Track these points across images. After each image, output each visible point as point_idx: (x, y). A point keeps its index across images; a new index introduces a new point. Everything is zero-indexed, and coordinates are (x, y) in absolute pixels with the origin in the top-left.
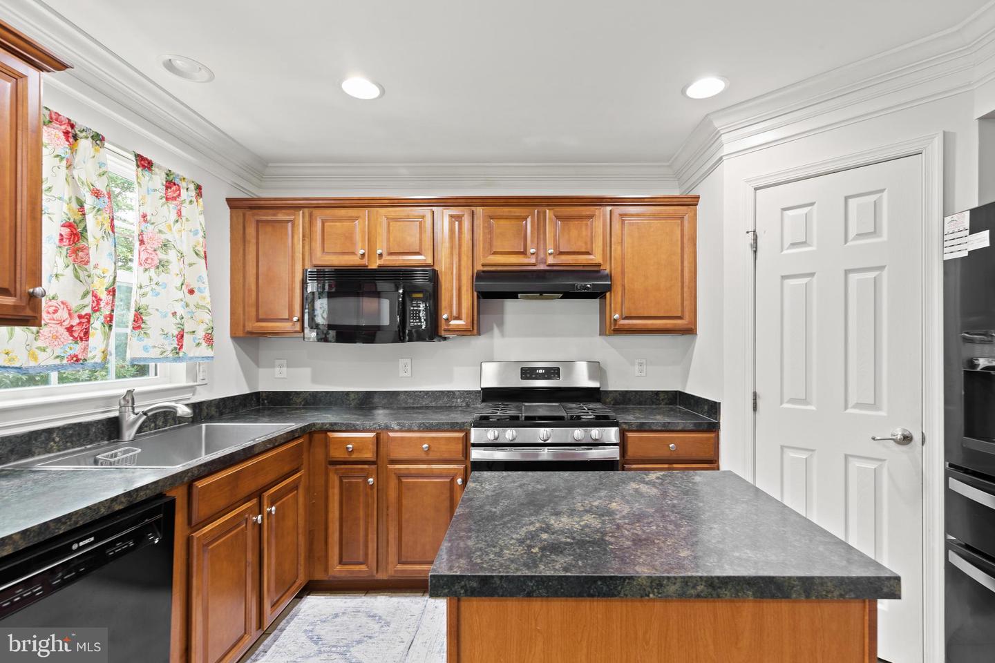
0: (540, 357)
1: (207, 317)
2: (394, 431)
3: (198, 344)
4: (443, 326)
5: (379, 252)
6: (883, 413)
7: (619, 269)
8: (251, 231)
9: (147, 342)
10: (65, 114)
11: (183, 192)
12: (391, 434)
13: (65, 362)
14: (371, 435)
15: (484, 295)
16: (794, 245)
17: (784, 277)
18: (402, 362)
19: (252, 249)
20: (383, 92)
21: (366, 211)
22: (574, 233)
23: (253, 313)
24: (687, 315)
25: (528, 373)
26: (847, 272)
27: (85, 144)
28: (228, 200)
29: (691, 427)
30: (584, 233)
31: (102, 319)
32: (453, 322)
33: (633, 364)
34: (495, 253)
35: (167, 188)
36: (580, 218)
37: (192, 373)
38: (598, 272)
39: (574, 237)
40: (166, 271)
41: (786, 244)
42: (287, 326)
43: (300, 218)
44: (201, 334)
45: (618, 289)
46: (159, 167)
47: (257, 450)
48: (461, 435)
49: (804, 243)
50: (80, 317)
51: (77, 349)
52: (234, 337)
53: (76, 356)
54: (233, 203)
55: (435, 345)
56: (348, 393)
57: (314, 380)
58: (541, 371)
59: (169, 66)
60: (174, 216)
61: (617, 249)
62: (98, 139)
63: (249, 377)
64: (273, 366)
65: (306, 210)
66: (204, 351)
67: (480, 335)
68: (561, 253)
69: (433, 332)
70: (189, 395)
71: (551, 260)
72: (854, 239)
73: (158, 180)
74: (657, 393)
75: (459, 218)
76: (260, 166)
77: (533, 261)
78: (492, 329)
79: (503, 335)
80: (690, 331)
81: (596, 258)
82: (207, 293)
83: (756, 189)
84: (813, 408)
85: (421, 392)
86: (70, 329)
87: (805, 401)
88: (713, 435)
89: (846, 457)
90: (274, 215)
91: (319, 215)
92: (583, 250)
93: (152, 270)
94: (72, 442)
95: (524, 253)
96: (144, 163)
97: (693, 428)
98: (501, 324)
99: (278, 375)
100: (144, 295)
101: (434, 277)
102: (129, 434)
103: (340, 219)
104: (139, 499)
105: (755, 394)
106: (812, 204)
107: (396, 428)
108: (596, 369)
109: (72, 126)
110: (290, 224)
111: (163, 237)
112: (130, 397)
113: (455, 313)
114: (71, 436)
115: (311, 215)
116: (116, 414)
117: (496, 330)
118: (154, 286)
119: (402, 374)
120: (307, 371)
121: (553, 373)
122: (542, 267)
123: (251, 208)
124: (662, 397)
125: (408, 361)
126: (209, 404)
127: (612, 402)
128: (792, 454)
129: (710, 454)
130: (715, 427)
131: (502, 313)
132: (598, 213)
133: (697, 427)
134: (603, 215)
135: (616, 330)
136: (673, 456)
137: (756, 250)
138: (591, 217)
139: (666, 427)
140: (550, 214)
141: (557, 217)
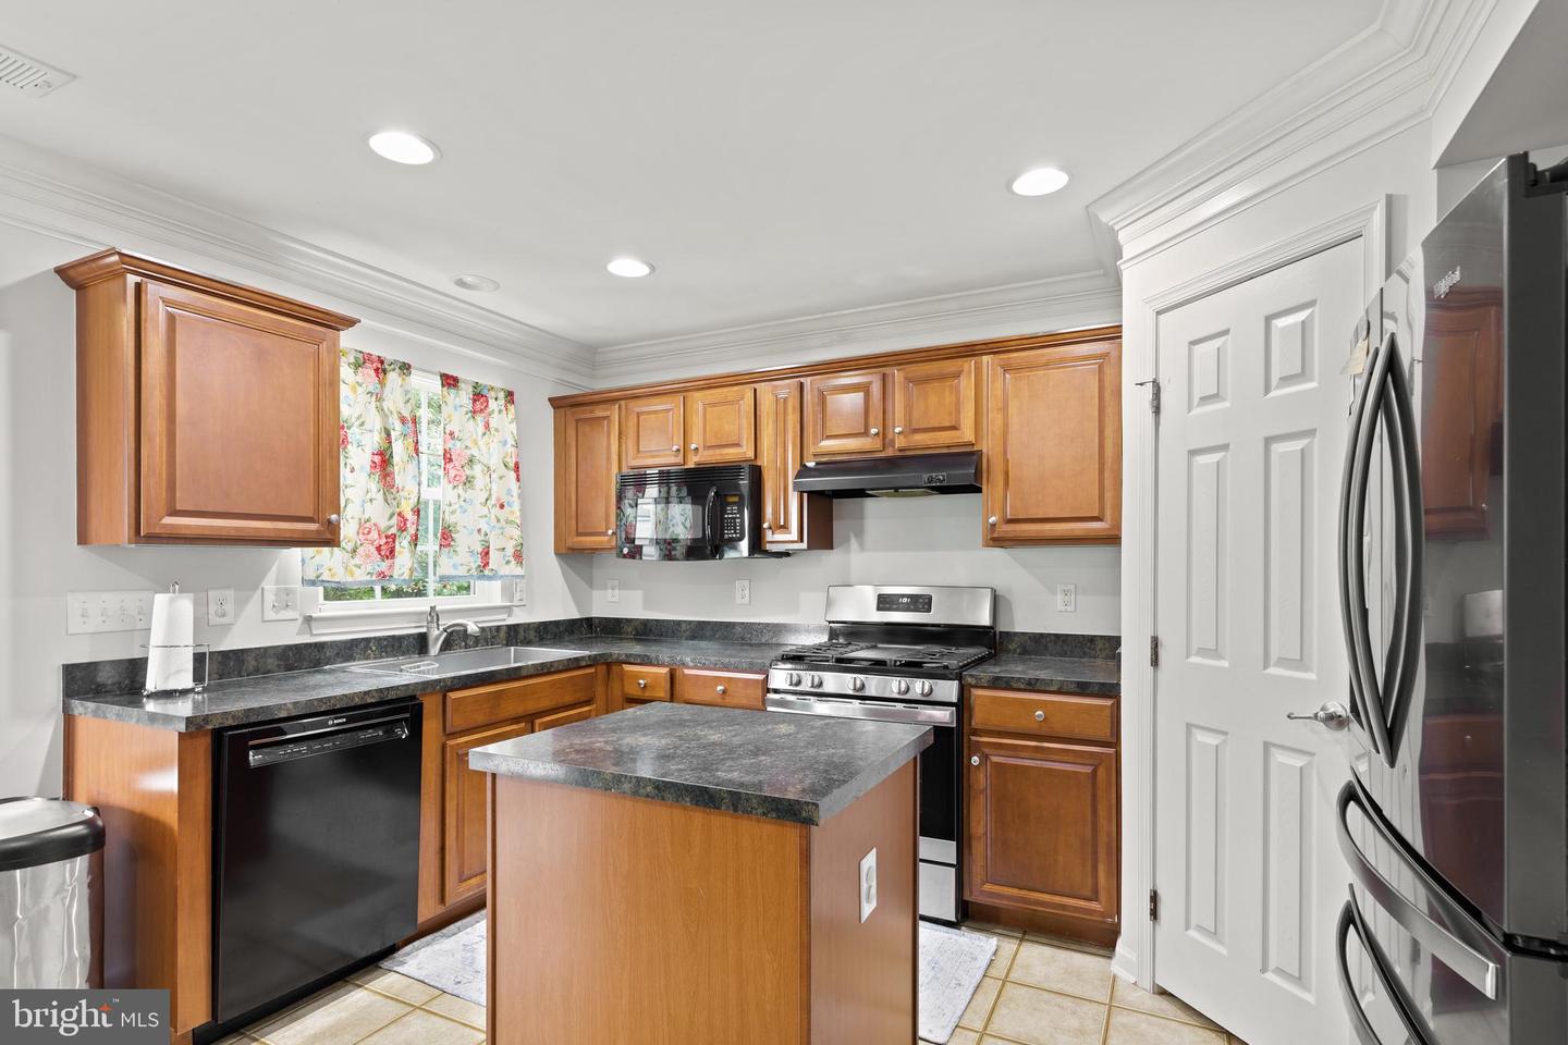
1: (516, 533)
2: (689, 668)
3: (508, 562)
4: (770, 538)
5: (693, 446)
6: (1312, 676)
7: (999, 449)
8: (571, 432)
9: (456, 559)
10: (376, 352)
11: (492, 403)
12: (687, 671)
13: (374, 578)
14: (665, 670)
16: (1205, 400)
17: (1193, 453)
18: (739, 584)
20: (653, 268)
21: (680, 397)
22: (933, 399)
23: (574, 527)
24: (1108, 513)
25: (885, 602)
26: (1268, 441)
27: (393, 377)
28: (550, 400)
29: (1073, 687)
30: (948, 400)
31: (409, 538)
32: (782, 535)
33: (1055, 593)
34: (829, 437)
35: (474, 401)
36: (942, 378)
37: (507, 592)
38: (972, 453)
39: (933, 405)
40: (472, 488)
41: (1196, 400)
42: (604, 541)
43: (616, 413)
44: (510, 551)
45: (996, 480)
46: (465, 382)
47: (524, 673)
48: (761, 677)
49: (1215, 397)
50: (387, 537)
51: (384, 566)
52: (557, 554)
53: (383, 573)
54: (557, 403)
56: (679, 623)
57: (647, 605)
58: (905, 600)
59: (461, 283)
60: (481, 429)
61: (994, 419)
62: (405, 368)
63: (579, 601)
64: (606, 588)
65: (623, 402)
66: (514, 569)
67: (832, 548)
68: (916, 431)
70: (505, 616)
71: (900, 442)
72: (1277, 387)
73: (464, 396)
74: (1093, 639)
76: (588, 354)
78: (848, 540)
79: (862, 547)
80: (1113, 540)
81: (967, 434)
82: (516, 506)
83: (1158, 313)
84: (1225, 664)
85: (759, 624)
86: (379, 549)
87: (1216, 653)
88: (1109, 703)
89: (1267, 746)
90: (591, 412)
91: (633, 405)
92: (947, 425)
93: (460, 487)
94: (386, 652)
95: (866, 433)
96: (450, 381)
97: (1077, 690)
98: (860, 534)
99: (611, 599)
100: (453, 512)
101: (757, 474)
102: (434, 650)
103: (655, 411)
104: (390, 697)
105: (1156, 640)
106: (1226, 332)
107: (691, 664)
108: (993, 598)
109: (382, 362)
110: (606, 422)
111: (469, 452)
112: (434, 615)
114: (386, 646)
115: (627, 409)
116: (424, 630)
117: (854, 542)
118: (463, 504)
119: (739, 600)
120: (638, 595)
121: (921, 603)
122: (889, 453)
123: (572, 406)
124: (1100, 644)
125: (746, 583)
126: (527, 626)
127: (1018, 651)
128: (1200, 737)
129: (1104, 732)
130: (1111, 691)
131: (861, 517)
132: (969, 365)
133: (1083, 689)
134: (978, 369)
135: (996, 540)
136: (1044, 731)
137: (1157, 410)
138: (957, 375)
139: (1032, 686)
140: (898, 375)
141: (910, 379)
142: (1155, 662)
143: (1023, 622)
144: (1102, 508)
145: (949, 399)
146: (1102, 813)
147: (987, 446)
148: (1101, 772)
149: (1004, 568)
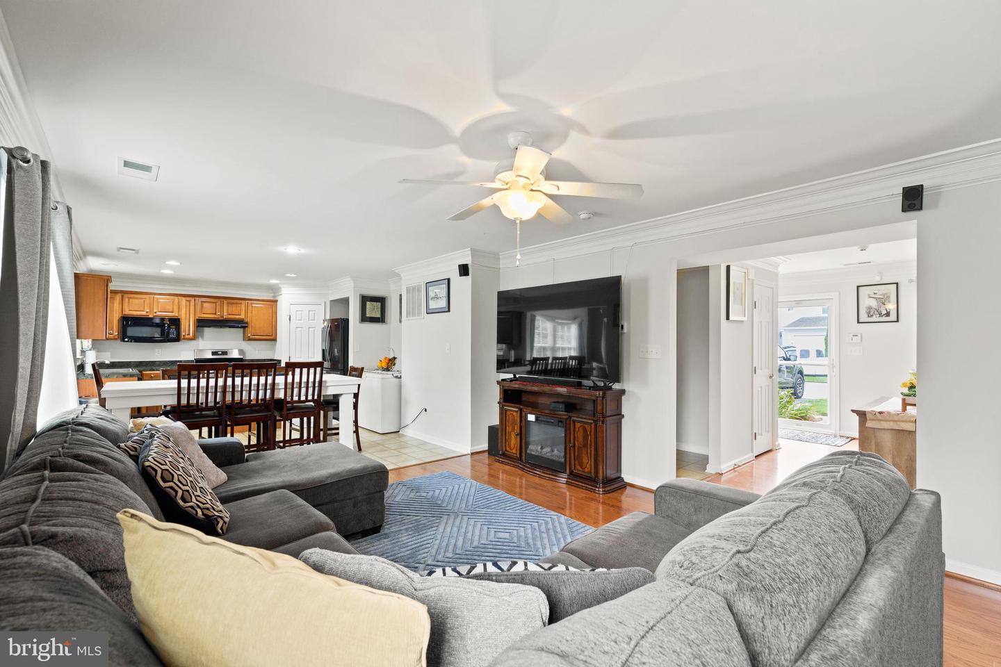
0: (220, 346)
4: (182, 337)
5: (155, 311)
7: (251, 320)
14: (160, 372)
15: (198, 326)
17: (296, 328)
18: (157, 350)
24: (274, 335)
25: (214, 353)
26: (309, 328)
30: (238, 309)
32: (186, 336)
36: (237, 304)
38: (243, 321)
39: (234, 309)
41: (297, 320)
42: (113, 336)
43: (118, 297)
45: (250, 327)
49: (300, 321)
55: (177, 343)
57: (112, 357)
58: (220, 353)
61: (249, 315)
65: (121, 294)
68: (229, 315)
69: (177, 339)
71: (225, 317)
72: (311, 321)
75: (189, 301)
77: (219, 316)
79: (203, 340)
80: (275, 340)
81: (242, 316)
83: (290, 304)
91: (126, 295)
92: (237, 314)
95: (215, 314)
98: (202, 336)
101: (179, 321)
103: (136, 298)
105: (290, 357)
106: (303, 311)
108: (241, 352)
113: (187, 333)
115: (123, 296)
117: (200, 338)
119: (157, 355)
121: (225, 353)
122: (221, 319)
131: (203, 332)
132: (244, 302)
135: (249, 340)
137: (290, 320)
138: (241, 304)
140: (225, 302)
141: (228, 303)
143: (248, 356)
144: (272, 334)
147: (247, 320)
149: (247, 346)
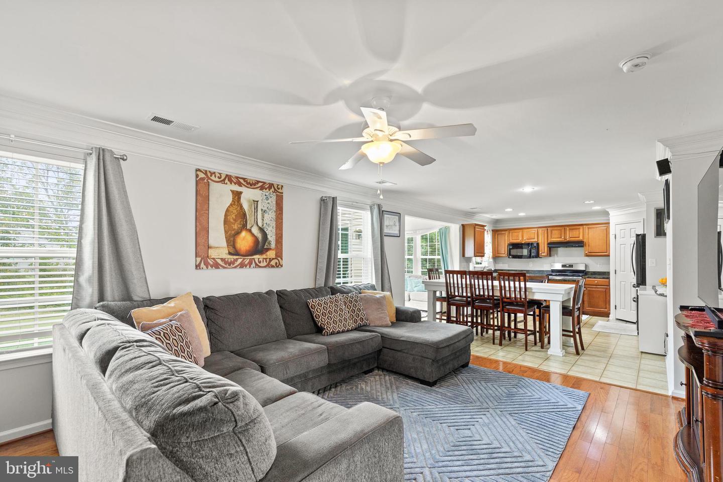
0: (569, 261)
4: (540, 255)
5: (524, 239)
7: (587, 241)
8: (496, 236)
15: (551, 248)
17: (620, 245)
18: (530, 263)
19: (496, 240)
21: (521, 230)
23: (497, 253)
24: (608, 252)
25: (563, 266)
26: (631, 245)
28: (492, 231)
29: (602, 278)
32: (543, 254)
34: (553, 238)
36: (576, 229)
38: (582, 241)
39: (574, 233)
41: (621, 238)
42: (504, 255)
43: (507, 233)
45: (587, 246)
52: (493, 258)
55: (538, 259)
57: (509, 266)
58: (568, 266)
61: (586, 236)
64: (500, 264)
65: (508, 231)
66: (491, 260)
67: (551, 257)
68: (571, 238)
69: (538, 256)
71: (568, 239)
72: (632, 238)
74: (605, 272)
75: (544, 231)
76: (497, 221)
77: (564, 239)
79: (557, 256)
80: (608, 256)
81: (581, 238)
83: (615, 224)
87: (624, 271)
88: (608, 280)
90: (501, 233)
91: (511, 231)
92: (577, 237)
95: (561, 238)
98: (557, 254)
99: (500, 266)
101: (538, 244)
103: (516, 233)
105: (615, 271)
106: (625, 229)
108: (585, 266)
110: (504, 234)
113: (543, 252)
117: (556, 256)
119: (530, 266)
120: (507, 265)
121: (571, 266)
122: (566, 241)
123: (496, 231)
125: (532, 263)
128: (622, 283)
129: (608, 284)
130: (609, 278)
131: (557, 251)
132: (581, 227)
133: (604, 278)
134: (583, 228)
135: (587, 255)
136: (597, 284)
137: (615, 238)
138: (579, 229)
139: (595, 278)
140: (568, 228)
141: (570, 229)
142: (615, 273)
143: (591, 269)
144: (607, 250)
145: (578, 232)
146: (607, 296)
147: (585, 240)
148: (607, 290)
149: (588, 260)
